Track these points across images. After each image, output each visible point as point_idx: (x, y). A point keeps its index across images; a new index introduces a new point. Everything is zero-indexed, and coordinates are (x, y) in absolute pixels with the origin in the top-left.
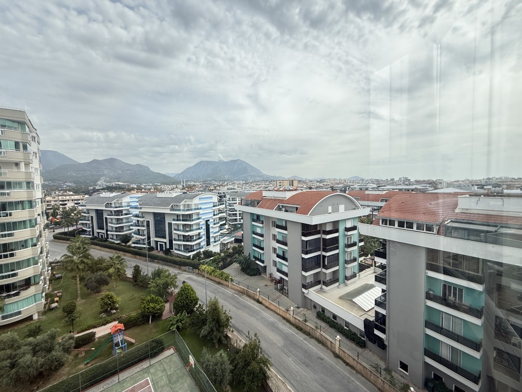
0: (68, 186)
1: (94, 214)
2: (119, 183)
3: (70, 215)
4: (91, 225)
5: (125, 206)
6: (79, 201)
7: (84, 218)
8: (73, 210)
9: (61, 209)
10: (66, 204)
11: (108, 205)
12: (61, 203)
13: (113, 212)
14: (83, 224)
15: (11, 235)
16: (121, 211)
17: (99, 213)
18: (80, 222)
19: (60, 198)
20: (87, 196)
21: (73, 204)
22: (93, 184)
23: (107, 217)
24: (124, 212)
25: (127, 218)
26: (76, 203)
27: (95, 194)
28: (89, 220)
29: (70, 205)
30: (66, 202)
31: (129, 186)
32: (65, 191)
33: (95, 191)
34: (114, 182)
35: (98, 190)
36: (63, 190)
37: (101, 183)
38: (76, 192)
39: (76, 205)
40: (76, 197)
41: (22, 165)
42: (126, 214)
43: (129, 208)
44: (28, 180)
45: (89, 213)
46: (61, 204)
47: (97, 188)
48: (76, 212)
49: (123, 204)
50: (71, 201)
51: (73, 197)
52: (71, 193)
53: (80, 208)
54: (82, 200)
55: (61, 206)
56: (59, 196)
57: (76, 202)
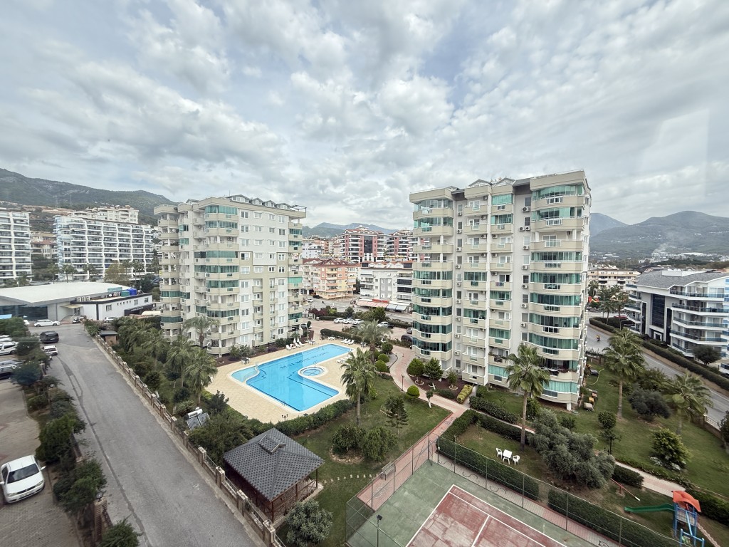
0: (608, 258)
1: (648, 302)
2: (695, 254)
3: (610, 297)
4: (641, 316)
5: (711, 296)
6: (624, 280)
7: (631, 304)
8: (614, 290)
9: (599, 288)
10: (606, 282)
11: (675, 290)
12: (600, 279)
13: (685, 303)
14: (629, 312)
15: (557, 309)
16: (703, 303)
17: (658, 301)
18: (625, 308)
19: (600, 272)
20: (636, 273)
21: (615, 283)
22: (645, 255)
23: (672, 309)
24: (708, 306)
25: (715, 318)
26: (619, 282)
27: (649, 270)
28: (639, 309)
29: (611, 283)
30: (606, 279)
31: (716, 258)
32: (606, 264)
33: (648, 265)
34: (684, 251)
35: (653, 265)
36: (603, 263)
37: (660, 253)
38: (621, 266)
39: (619, 284)
40: (621, 273)
41: (575, 233)
42: (714, 310)
43: (722, 299)
44: (578, 250)
45: (640, 298)
46: (600, 282)
47: (652, 260)
48: (617, 294)
49: (709, 292)
50: (612, 279)
51: (616, 273)
52: (615, 267)
53: (625, 289)
54: (629, 277)
55: (600, 284)
56: (598, 270)
57: (619, 280)
